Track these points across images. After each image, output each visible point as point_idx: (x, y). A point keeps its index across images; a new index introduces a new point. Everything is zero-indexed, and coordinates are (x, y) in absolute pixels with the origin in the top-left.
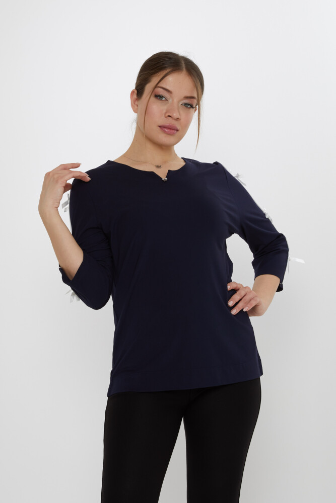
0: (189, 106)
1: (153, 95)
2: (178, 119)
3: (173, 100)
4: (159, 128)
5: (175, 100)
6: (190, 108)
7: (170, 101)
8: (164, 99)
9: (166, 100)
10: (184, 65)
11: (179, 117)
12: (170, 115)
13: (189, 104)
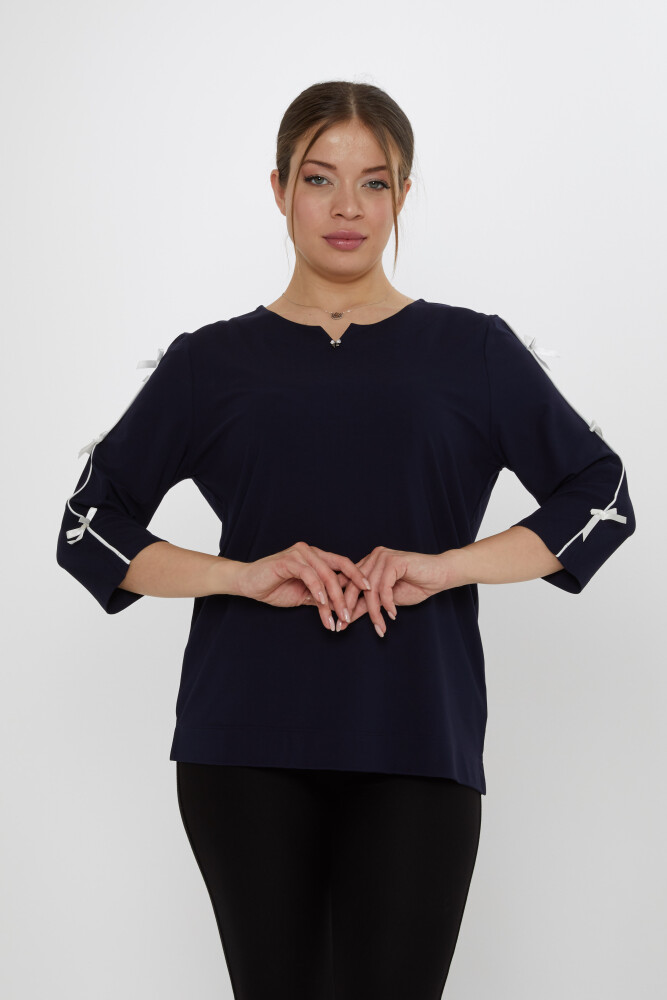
0: (380, 186)
1: (301, 178)
2: (358, 216)
3: (342, 182)
4: (324, 240)
5: (348, 181)
6: (381, 189)
7: (336, 183)
8: (325, 182)
9: (330, 183)
10: (353, 107)
11: (360, 213)
12: (339, 212)
13: (377, 183)
